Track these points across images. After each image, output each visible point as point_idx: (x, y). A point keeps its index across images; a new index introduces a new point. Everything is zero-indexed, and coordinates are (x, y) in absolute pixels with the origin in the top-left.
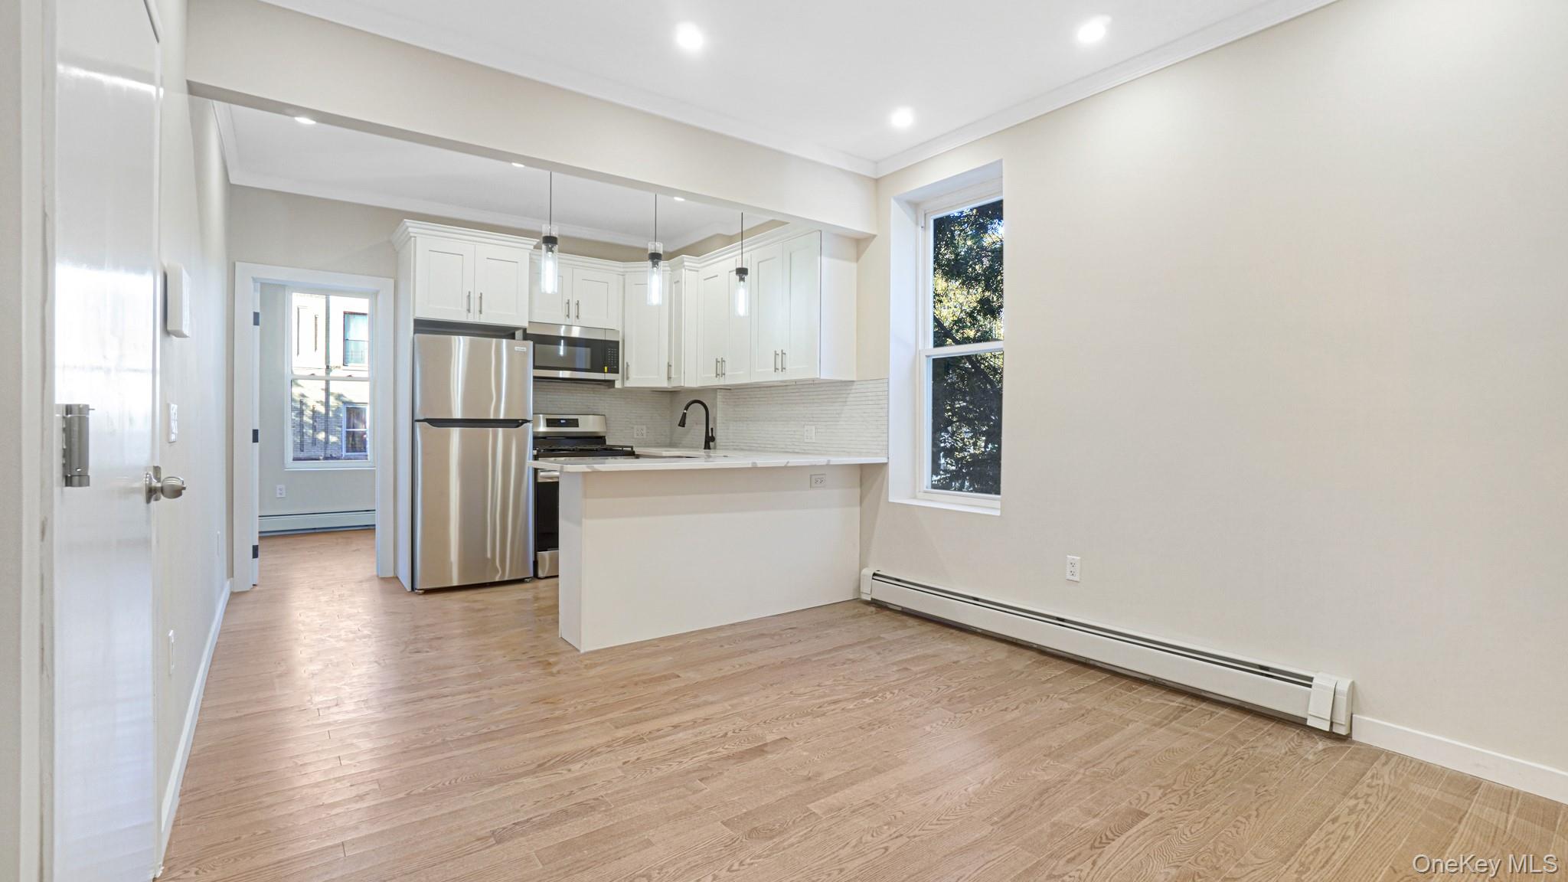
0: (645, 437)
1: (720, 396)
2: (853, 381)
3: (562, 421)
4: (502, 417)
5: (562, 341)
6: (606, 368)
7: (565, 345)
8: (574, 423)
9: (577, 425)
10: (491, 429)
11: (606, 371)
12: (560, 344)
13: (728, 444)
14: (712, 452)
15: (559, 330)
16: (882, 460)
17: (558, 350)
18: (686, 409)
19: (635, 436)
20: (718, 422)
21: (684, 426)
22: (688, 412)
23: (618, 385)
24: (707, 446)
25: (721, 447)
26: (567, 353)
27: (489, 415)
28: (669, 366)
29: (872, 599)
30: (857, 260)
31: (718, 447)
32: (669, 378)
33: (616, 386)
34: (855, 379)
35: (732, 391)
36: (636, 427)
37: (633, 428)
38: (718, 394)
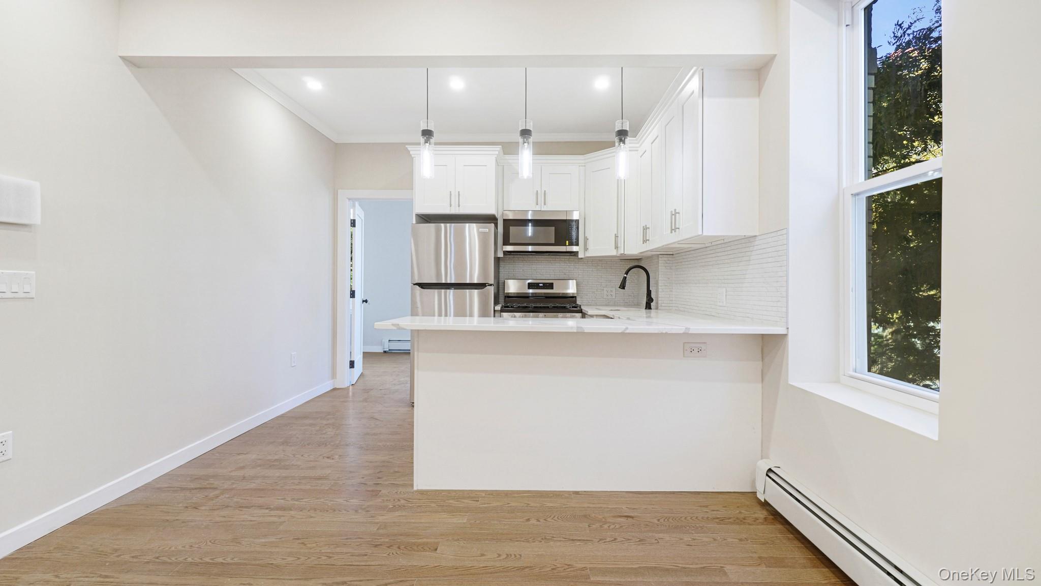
0: (614, 297)
1: (661, 261)
2: (756, 236)
3: (540, 285)
4: (476, 281)
5: (530, 224)
6: (567, 242)
7: (532, 226)
8: (551, 286)
9: (552, 288)
10: (467, 290)
11: (567, 244)
12: (529, 226)
13: (671, 305)
14: (653, 311)
15: (527, 215)
16: (779, 330)
17: (526, 231)
18: (627, 273)
19: (605, 297)
20: (660, 284)
21: (624, 289)
22: (628, 277)
23: (581, 255)
24: (648, 306)
25: (663, 308)
26: (534, 233)
27: (466, 281)
28: (616, 236)
29: (765, 500)
30: (759, 95)
31: (659, 308)
32: (616, 247)
33: (580, 257)
34: (757, 234)
35: (674, 256)
36: (605, 289)
37: (603, 290)
38: (660, 259)
